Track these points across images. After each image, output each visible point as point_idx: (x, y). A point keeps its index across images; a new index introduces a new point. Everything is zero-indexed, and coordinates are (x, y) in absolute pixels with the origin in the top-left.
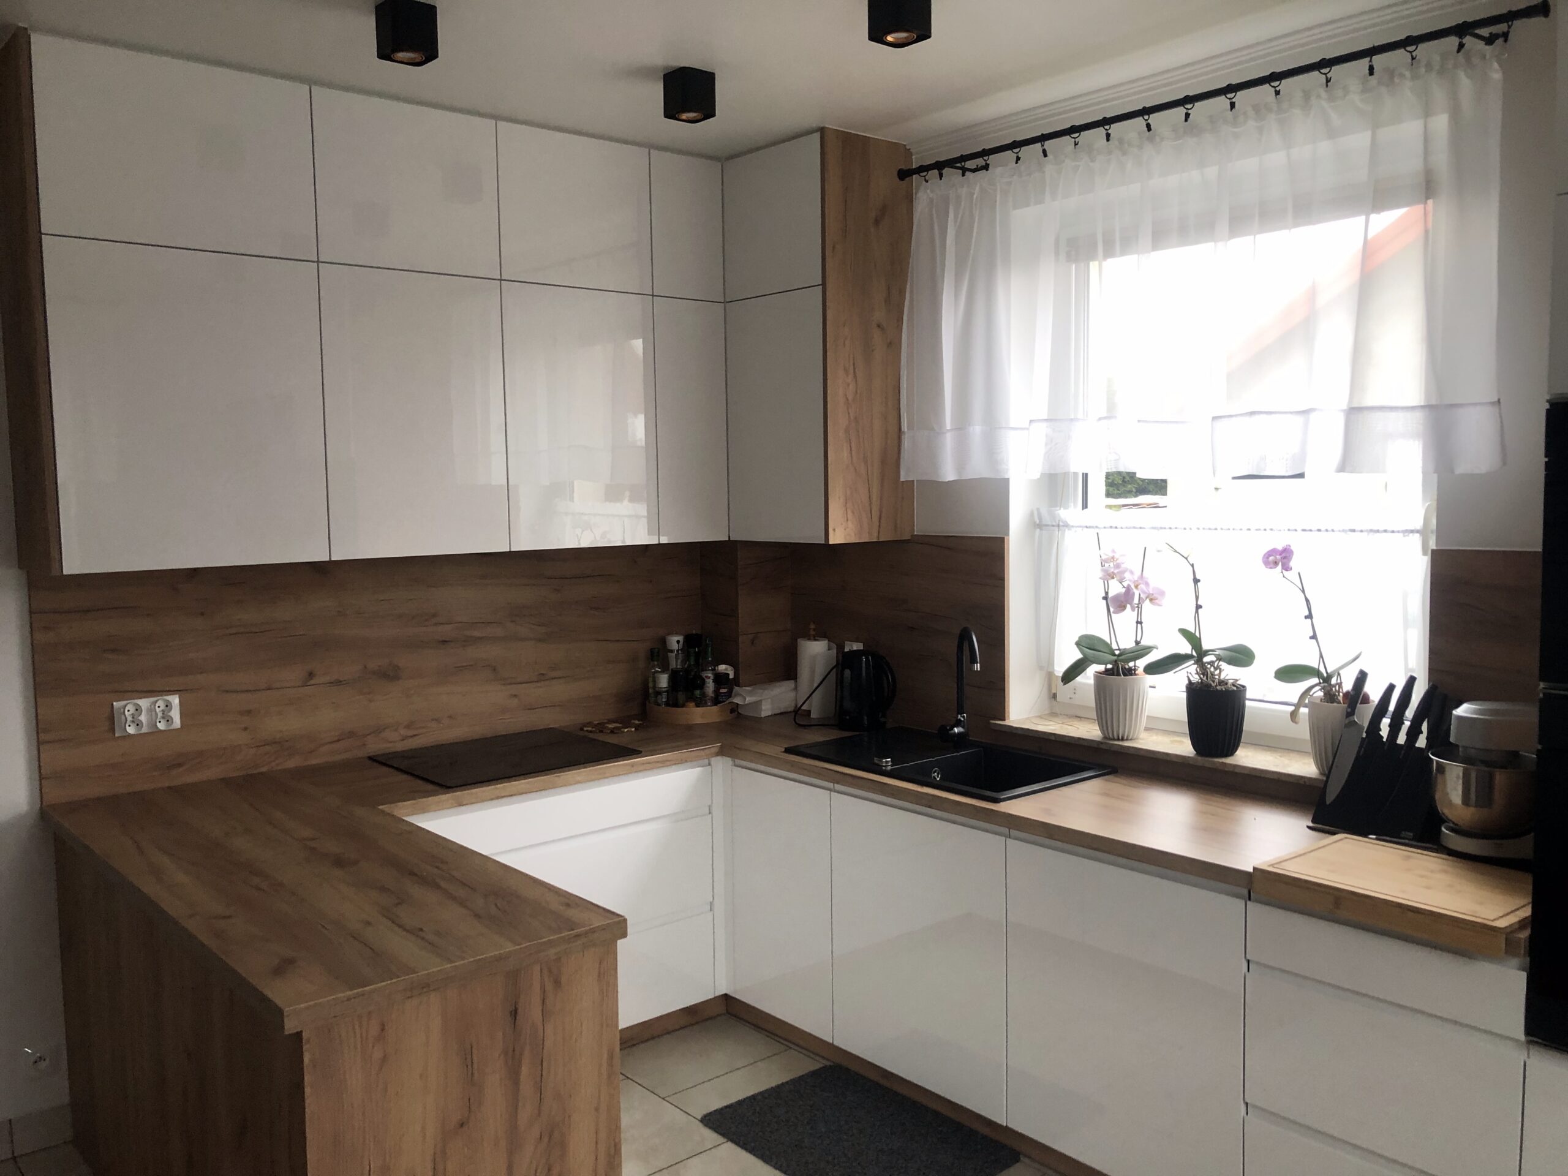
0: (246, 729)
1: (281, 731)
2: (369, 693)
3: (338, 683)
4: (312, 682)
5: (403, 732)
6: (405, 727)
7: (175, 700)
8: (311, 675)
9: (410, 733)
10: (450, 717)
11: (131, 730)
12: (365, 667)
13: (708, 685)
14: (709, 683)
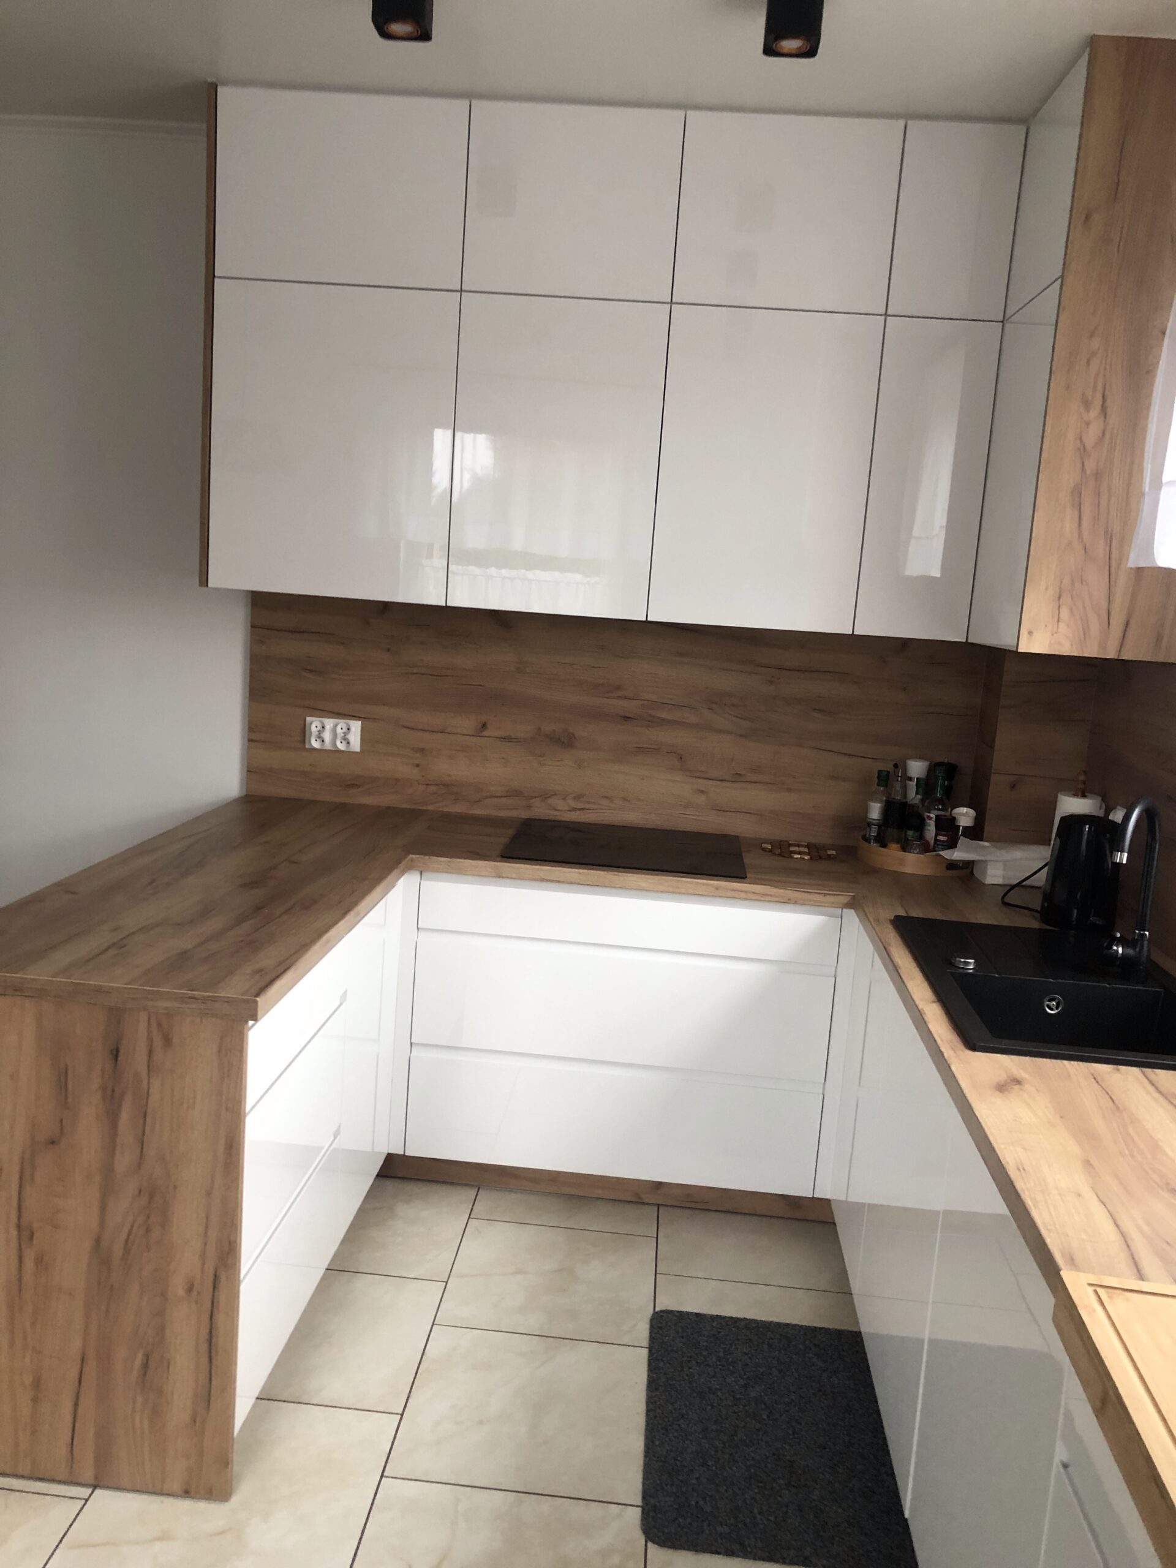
0: (418, 766)
1: (450, 775)
2: (540, 756)
3: (509, 739)
4: (484, 733)
5: (572, 803)
6: (574, 798)
7: (356, 726)
8: (484, 726)
9: (579, 805)
10: (624, 799)
11: (316, 744)
12: (539, 729)
13: (929, 828)
14: (930, 825)
